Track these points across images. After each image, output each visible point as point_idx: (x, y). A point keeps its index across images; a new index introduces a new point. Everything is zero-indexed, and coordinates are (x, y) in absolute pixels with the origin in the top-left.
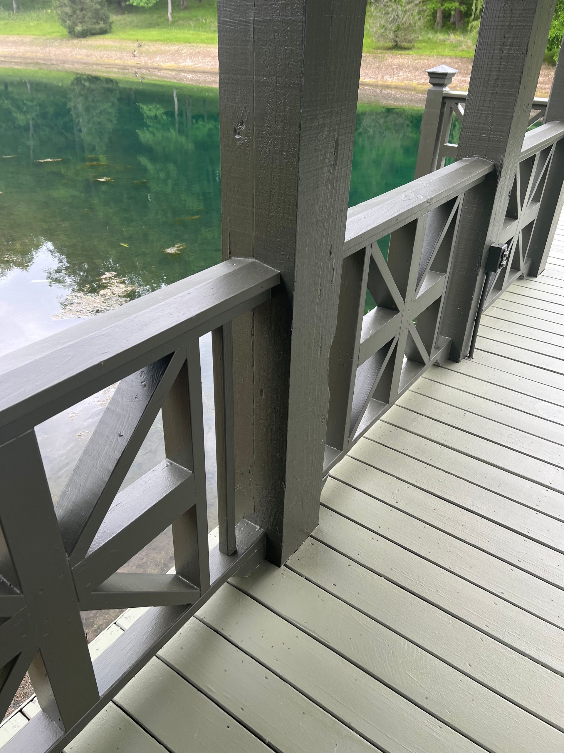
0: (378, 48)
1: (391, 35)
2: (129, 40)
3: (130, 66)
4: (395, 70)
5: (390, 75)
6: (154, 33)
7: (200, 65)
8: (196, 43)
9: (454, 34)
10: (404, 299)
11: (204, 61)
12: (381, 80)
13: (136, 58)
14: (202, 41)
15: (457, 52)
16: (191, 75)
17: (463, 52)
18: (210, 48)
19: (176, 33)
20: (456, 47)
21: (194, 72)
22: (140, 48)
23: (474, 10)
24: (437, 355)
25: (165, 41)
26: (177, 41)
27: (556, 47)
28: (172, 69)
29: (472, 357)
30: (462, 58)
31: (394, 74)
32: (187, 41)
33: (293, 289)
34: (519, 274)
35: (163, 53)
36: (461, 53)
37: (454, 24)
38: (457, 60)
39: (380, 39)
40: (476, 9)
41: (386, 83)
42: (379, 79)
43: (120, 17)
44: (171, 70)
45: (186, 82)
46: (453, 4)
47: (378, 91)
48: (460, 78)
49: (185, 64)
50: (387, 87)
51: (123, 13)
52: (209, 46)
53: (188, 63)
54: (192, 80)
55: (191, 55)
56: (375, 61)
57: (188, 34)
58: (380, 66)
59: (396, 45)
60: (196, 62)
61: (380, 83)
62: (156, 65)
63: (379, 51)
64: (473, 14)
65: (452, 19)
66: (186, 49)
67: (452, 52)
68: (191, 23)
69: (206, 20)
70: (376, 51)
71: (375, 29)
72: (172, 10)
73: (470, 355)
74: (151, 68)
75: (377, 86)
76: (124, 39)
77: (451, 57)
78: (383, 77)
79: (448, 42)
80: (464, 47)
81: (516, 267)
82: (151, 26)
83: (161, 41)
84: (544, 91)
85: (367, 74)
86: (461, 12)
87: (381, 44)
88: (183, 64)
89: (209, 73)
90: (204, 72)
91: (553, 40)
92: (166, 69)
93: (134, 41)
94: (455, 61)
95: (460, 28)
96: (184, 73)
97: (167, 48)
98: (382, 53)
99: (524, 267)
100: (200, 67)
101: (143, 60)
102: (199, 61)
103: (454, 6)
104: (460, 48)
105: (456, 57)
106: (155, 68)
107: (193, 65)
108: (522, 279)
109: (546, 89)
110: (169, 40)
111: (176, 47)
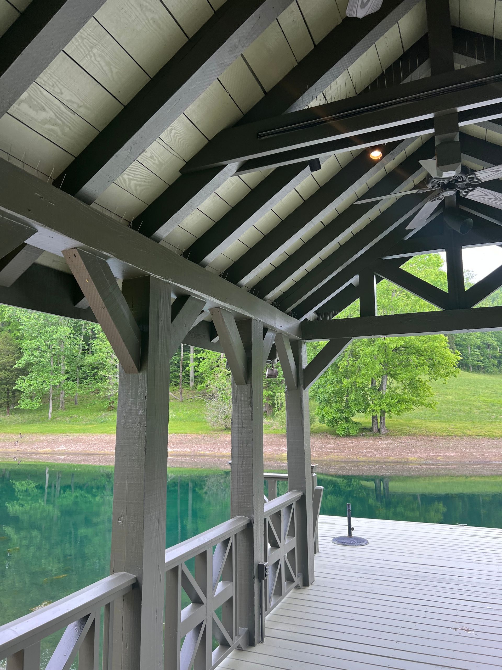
0: (213, 430)
1: (222, 422)
2: (13, 433)
3: (10, 453)
4: (227, 444)
5: (224, 448)
6: (35, 427)
7: (72, 449)
8: (70, 433)
10: (206, 596)
11: (76, 445)
12: (217, 452)
13: (17, 447)
14: (76, 431)
15: (270, 430)
16: (64, 457)
17: (274, 430)
18: (82, 436)
19: (54, 426)
20: (269, 427)
21: (67, 454)
22: (22, 439)
23: (276, 404)
24: (238, 640)
25: (44, 433)
26: (55, 432)
27: (336, 425)
28: (48, 452)
29: (263, 642)
30: (274, 434)
31: (227, 448)
32: (63, 432)
33: (142, 584)
34: (294, 585)
35: (42, 442)
36: (273, 431)
37: (266, 412)
38: (271, 436)
39: (214, 424)
40: (278, 404)
41: (222, 454)
42: (216, 451)
43: (7, 417)
44: (46, 454)
45: (58, 462)
47: (216, 459)
49: (59, 448)
50: (223, 456)
51: (10, 414)
52: (81, 435)
53: (63, 448)
54: (64, 460)
55: (65, 442)
56: (212, 439)
57: (64, 427)
58: (216, 442)
59: (226, 428)
60: (69, 447)
61: (217, 454)
62: (34, 450)
63: (214, 432)
64: (276, 406)
66: (61, 437)
68: (67, 419)
69: (79, 416)
70: (212, 432)
71: (210, 418)
72: (53, 411)
73: (262, 641)
74: (30, 453)
75: (215, 456)
76: (8, 433)
78: (219, 450)
80: (275, 427)
81: (290, 580)
82: (33, 422)
83: (41, 432)
84: (335, 454)
85: (207, 449)
86: (269, 405)
87: (216, 427)
88: (57, 449)
89: (80, 454)
90: (75, 454)
91: (333, 421)
92: (42, 454)
93: (17, 433)
94: (269, 436)
96: (58, 455)
97: (45, 437)
98: (217, 433)
99: (298, 580)
100: (72, 451)
101: (23, 448)
102: (71, 446)
104: (272, 428)
105: (270, 434)
106: (33, 453)
107: (66, 449)
108: (300, 588)
110: (48, 432)
111: (53, 437)
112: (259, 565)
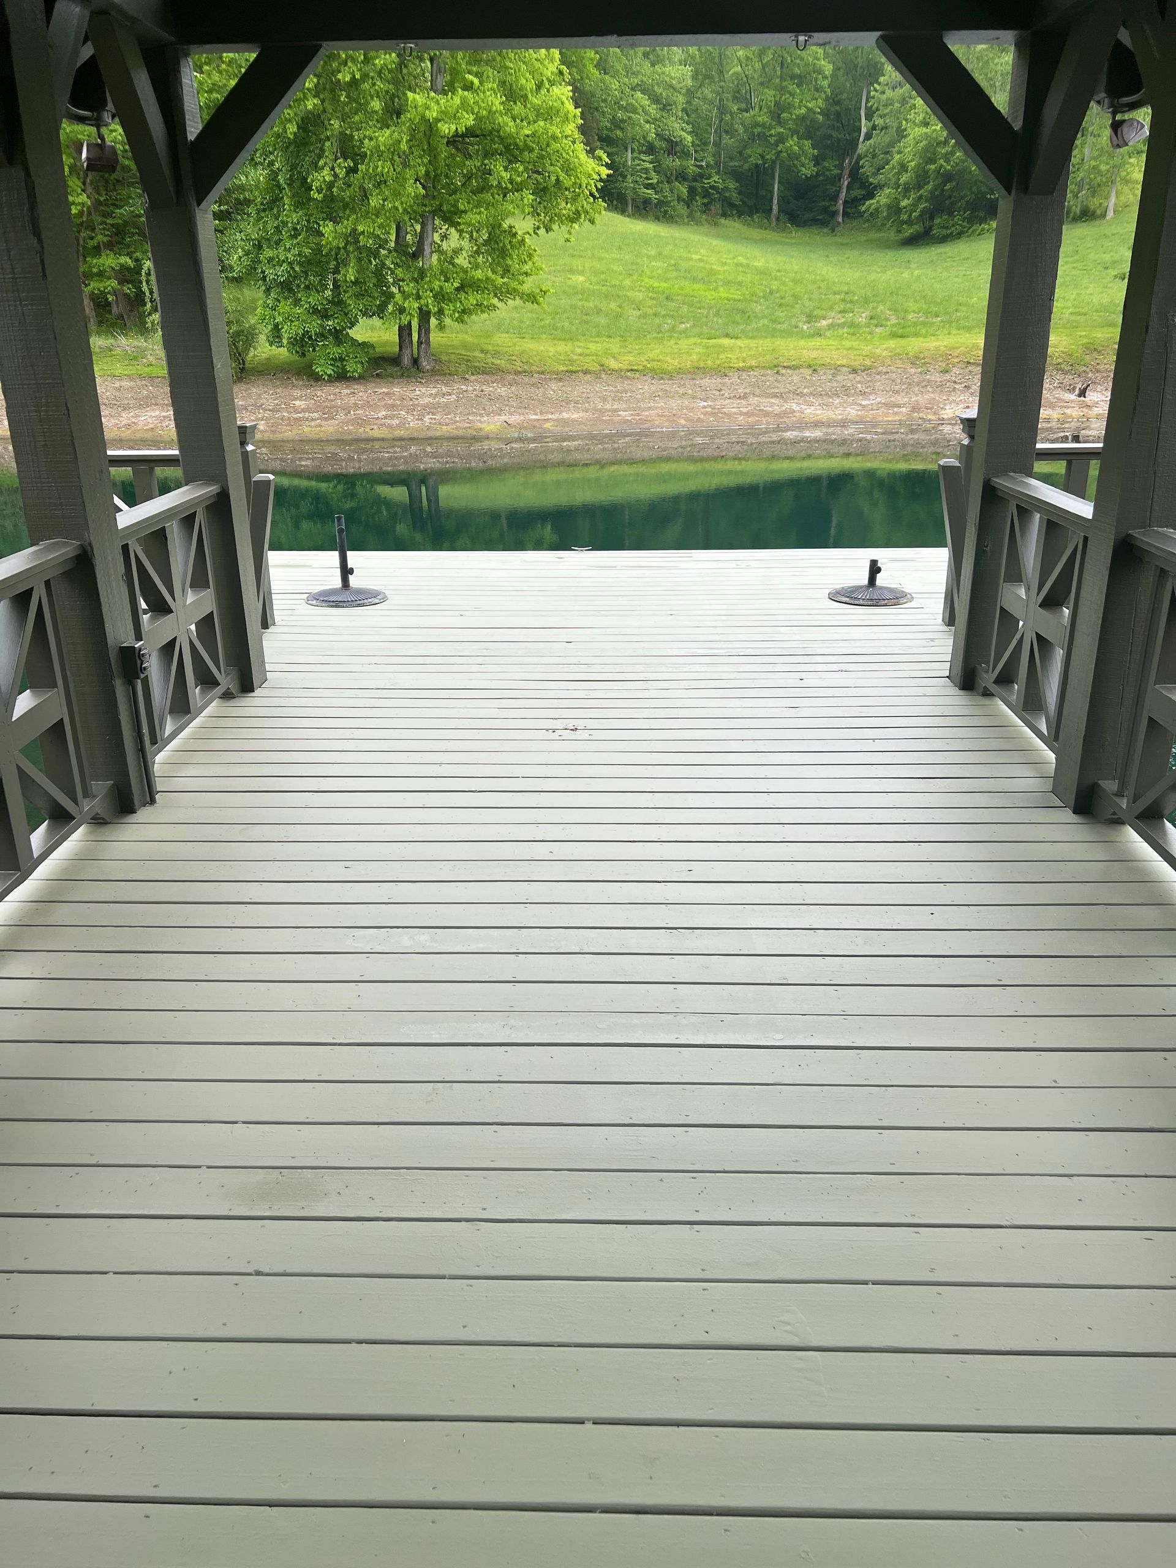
9: (125, 335)
15: (139, 368)
17: (151, 368)
20: (135, 358)
23: (147, 294)
24: (93, 805)
27: (311, 349)
34: (219, 690)
36: (147, 370)
37: (121, 317)
46: (108, 283)
48: (157, 413)
64: (147, 300)
65: (115, 309)
67: (131, 367)
73: (153, 801)
77: (130, 377)
79: (118, 351)
80: (151, 358)
81: (208, 681)
84: (313, 424)
86: (125, 296)
91: (302, 339)
95: (135, 326)
99: (226, 680)
103: (109, 286)
104: (145, 361)
108: (233, 697)
109: (316, 420)
112: (121, 648)
